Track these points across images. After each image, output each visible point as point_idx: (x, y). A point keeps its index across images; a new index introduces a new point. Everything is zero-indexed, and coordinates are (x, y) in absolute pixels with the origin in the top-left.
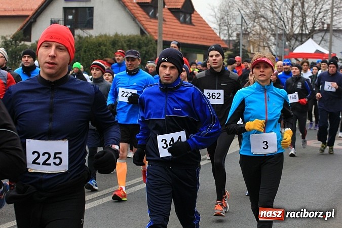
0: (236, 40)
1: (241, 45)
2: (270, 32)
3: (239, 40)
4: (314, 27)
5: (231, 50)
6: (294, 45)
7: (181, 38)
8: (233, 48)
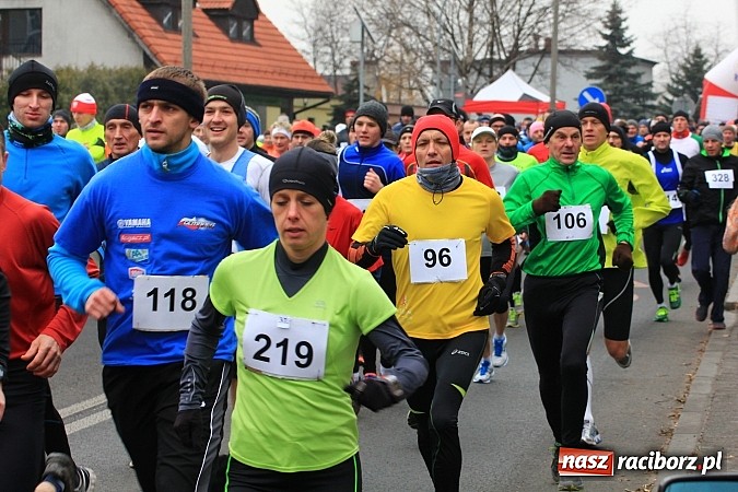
0: (351, 75)
1: (361, 86)
2: (424, 58)
3: (357, 74)
4: (516, 45)
5: (340, 98)
6: (476, 84)
7: (233, 72)
8: (344, 92)
